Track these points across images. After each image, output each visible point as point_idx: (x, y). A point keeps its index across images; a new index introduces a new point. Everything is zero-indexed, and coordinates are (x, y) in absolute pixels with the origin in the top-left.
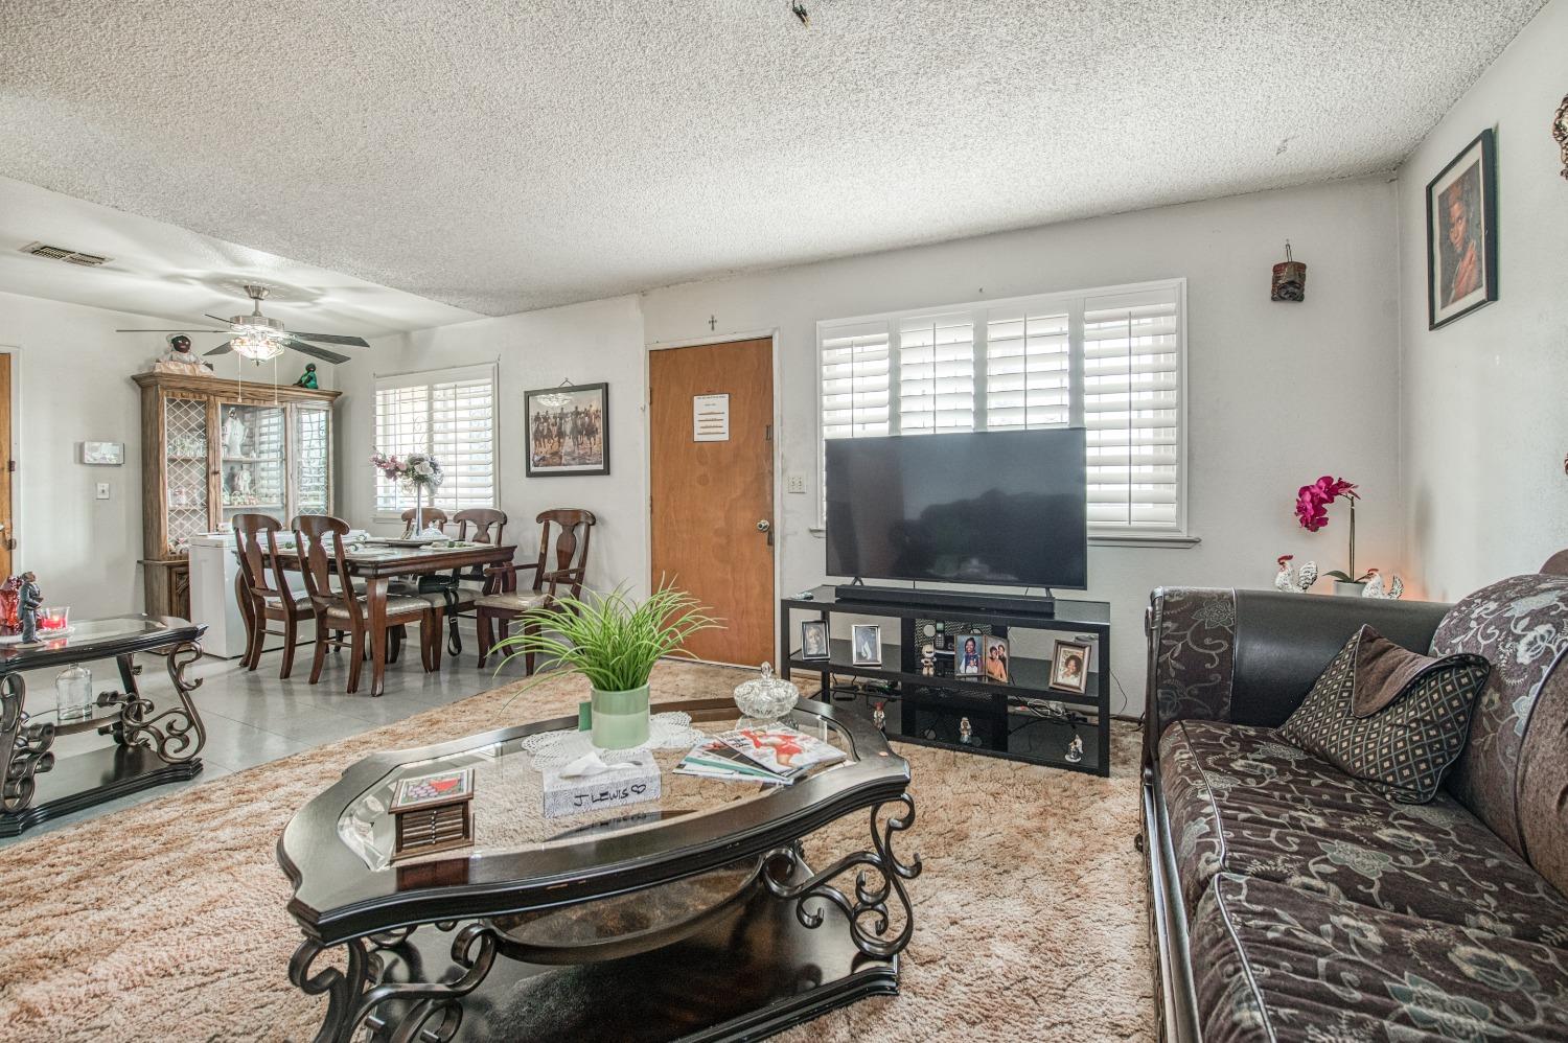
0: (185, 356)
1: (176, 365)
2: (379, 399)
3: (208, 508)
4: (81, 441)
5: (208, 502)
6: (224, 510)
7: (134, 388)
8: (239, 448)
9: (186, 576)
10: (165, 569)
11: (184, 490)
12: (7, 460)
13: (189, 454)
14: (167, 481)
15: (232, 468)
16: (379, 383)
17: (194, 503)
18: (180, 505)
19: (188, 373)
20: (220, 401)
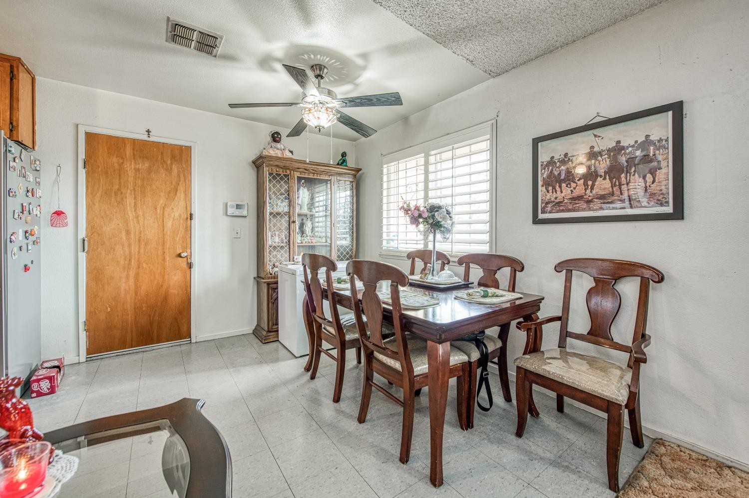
0: (278, 145)
1: (273, 151)
2: (385, 171)
3: (289, 245)
4: (226, 202)
5: (289, 241)
6: (298, 246)
7: (253, 168)
8: (306, 206)
9: (276, 291)
10: (266, 284)
11: (277, 233)
12: (189, 213)
13: (280, 210)
14: (268, 227)
15: (302, 220)
16: (385, 159)
17: (282, 240)
18: (275, 242)
19: (280, 155)
20: (297, 174)
